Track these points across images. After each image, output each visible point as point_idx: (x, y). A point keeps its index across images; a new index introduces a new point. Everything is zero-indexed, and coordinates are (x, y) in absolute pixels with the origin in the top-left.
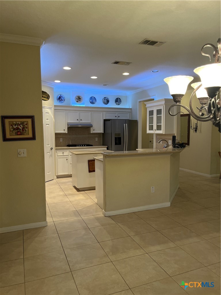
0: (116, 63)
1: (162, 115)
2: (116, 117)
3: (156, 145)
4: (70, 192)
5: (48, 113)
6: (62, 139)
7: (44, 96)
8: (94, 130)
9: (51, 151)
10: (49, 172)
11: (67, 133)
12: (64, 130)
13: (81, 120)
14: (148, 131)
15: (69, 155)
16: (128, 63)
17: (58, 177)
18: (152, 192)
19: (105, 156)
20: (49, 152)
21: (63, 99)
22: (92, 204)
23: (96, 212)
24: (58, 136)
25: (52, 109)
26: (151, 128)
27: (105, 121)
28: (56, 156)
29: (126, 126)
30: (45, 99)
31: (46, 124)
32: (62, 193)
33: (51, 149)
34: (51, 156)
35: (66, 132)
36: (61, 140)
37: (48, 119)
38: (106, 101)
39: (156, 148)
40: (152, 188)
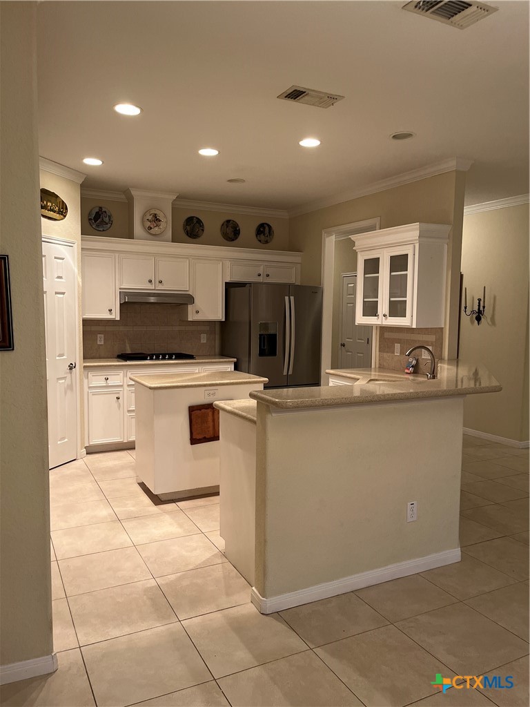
0: (295, 95)
1: (409, 272)
2: (259, 275)
3: (381, 358)
4: (130, 507)
5: (63, 259)
6: (103, 336)
7: (49, 204)
8: (197, 312)
9: (71, 373)
10: (64, 438)
11: (118, 318)
12: (110, 310)
13: (161, 282)
14: (360, 319)
15: (125, 386)
16: (333, 99)
17: (91, 451)
18: (410, 520)
19: (268, 406)
20: (65, 378)
21: (106, 220)
22: (208, 555)
23: (228, 595)
24: (90, 327)
25: (75, 246)
26: (371, 309)
27: (229, 287)
28: (86, 389)
29: (290, 302)
30: (51, 214)
31: (56, 293)
32: (104, 512)
33: (71, 369)
34: (70, 387)
35: (116, 316)
36: (100, 340)
37: (60, 277)
38: (230, 230)
39: (379, 367)
40: (409, 506)
